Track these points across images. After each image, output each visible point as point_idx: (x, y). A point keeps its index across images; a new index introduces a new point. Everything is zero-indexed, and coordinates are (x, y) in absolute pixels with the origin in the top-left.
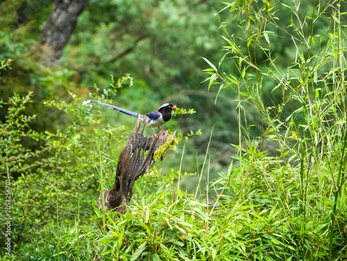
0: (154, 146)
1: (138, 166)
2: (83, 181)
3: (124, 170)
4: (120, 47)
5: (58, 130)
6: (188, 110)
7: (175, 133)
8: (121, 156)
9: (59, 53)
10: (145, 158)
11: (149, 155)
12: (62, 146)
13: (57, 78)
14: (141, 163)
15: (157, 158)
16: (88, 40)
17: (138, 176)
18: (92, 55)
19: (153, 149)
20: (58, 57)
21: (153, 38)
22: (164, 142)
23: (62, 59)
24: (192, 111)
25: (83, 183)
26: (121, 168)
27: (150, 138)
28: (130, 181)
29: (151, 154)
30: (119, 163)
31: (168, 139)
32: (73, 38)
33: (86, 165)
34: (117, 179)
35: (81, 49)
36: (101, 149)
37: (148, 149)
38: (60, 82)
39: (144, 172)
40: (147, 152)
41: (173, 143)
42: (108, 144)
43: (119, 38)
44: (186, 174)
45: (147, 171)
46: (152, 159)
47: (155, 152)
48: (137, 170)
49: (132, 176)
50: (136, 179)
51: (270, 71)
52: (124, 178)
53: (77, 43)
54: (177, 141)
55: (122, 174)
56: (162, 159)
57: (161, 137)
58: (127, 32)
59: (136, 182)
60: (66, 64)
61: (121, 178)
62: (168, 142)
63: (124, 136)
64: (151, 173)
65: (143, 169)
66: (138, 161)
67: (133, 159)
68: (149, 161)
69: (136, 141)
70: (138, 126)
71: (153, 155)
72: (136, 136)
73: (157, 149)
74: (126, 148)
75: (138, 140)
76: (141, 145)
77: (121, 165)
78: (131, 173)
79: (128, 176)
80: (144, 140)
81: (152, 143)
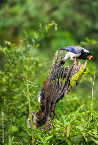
0: (70, 74)
1: (58, 91)
3: (47, 95)
7: (86, 62)
14: (61, 88)
17: (59, 100)
19: (69, 77)
22: (78, 70)
26: (45, 93)
27: (66, 68)
28: (52, 104)
29: (68, 81)
30: (43, 89)
31: (81, 68)
34: (42, 103)
37: (65, 77)
39: (63, 96)
40: (65, 79)
45: (66, 94)
46: (69, 84)
47: (72, 79)
48: (57, 94)
49: (54, 99)
50: (57, 102)
52: (47, 102)
55: (45, 98)
56: (77, 84)
57: (75, 67)
61: (45, 101)
62: (81, 70)
65: (62, 94)
66: (58, 87)
67: (54, 86)
68: (67, 87)
69: (55, 71)
70: (57, 59)
71: (70, 82)
72: (55, 67)
73: (72, 76)
74: (48, 77)
75: (57, 70)
76: (60, 74)
77: (45, 91)
78: (52, 97)
79: (51, 100)
80: (61, 70)
81: (68, 72)
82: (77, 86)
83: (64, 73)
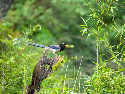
0: (52, 63)
1: (44, 73)
2: (15, 80)
3: (36, 75)
4: (37, 12)
5: (3, 54)
6: (70, 46)
7: (63, 57)
8: (35, 68)
9: (4, 14)
10: (48, 69)
11: (50, 68)
12: (4, 62)
13: (3, 27)
14: (46, 72)
15: (54, 69)
16: (21, 8)
17: (44, 79)
18: (22, 15)
19: (52, 65)
20: (4, 16)
21: (54, 8)
22: (58, 61)
23: (6, 17)
24: (72, 46)
25: (14, 81)
26: (35, 74)
27: (51, 59)
28: (39, 81)
29: (51, 67)
30: (34, 71)
31: (60, 60)
32: (12, 6)
33: (17, 72)
34: (33, 80)
35: (17, 12)
36: (25, 64)
37: (49, 64)
38: (5, 29)
39: (47, 76)
40: (49, 66)
41: (62, 62)
42: (29, 62)
43: (36, 7)
44: (69, 79)
45: (49, 76)
46: (51, 70)
47: (53, 66)
48: (43, 75)
49: (41, 78)
50: (42, 80)
51: (113, 26)
52: (36, 79)
53: (14, 9)
54: (64, 61)
55: (35, 77)
56: (56, 70)
57: (56, 59)
58: (41, 5)
59: (42, 81)
60: (8, 20)
61: (35, 79)
62: (60, 61)
63: (37, 58)
64: (50, 78)
65: (46, 75)
66: (44, 71)
67: (41, 70)
68: (50, 71)
69: (43, 60)
70: (45, 53)
71: (52, 68)
72: (43, 58)
73: (54, 65)
74: (38, 64)
75: (44, 60)
76: (46, 62)
77: (35, 72)
78: (40, 77)
79: (39, 78)
80: (47, 60)
81: (51, 62)
82: (56, 71)
83: (49, 62)
